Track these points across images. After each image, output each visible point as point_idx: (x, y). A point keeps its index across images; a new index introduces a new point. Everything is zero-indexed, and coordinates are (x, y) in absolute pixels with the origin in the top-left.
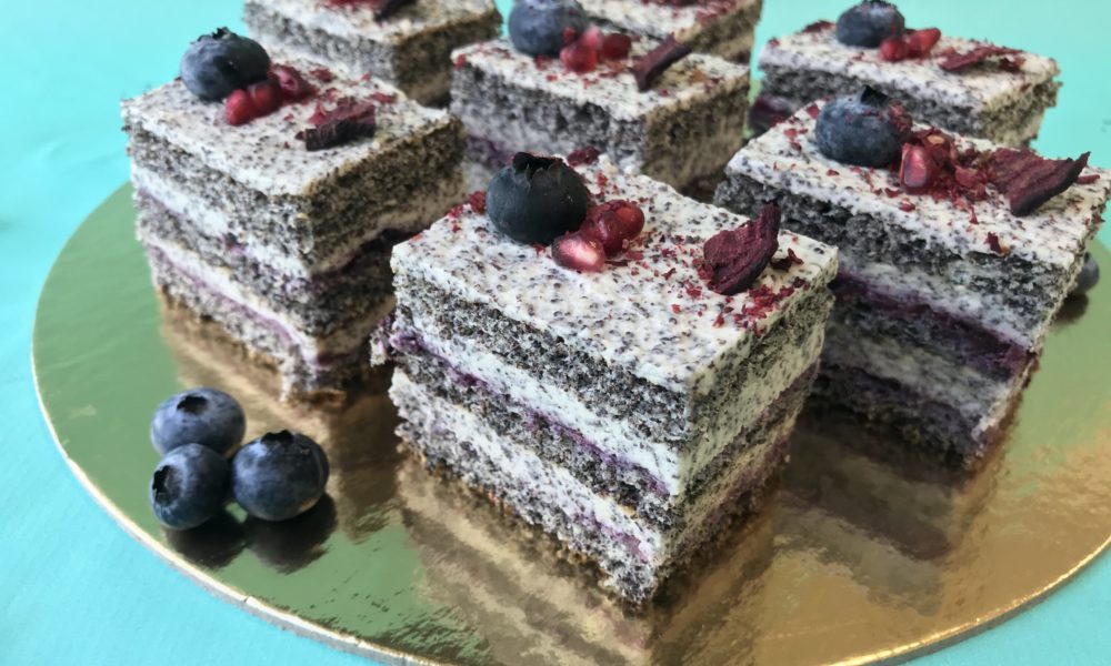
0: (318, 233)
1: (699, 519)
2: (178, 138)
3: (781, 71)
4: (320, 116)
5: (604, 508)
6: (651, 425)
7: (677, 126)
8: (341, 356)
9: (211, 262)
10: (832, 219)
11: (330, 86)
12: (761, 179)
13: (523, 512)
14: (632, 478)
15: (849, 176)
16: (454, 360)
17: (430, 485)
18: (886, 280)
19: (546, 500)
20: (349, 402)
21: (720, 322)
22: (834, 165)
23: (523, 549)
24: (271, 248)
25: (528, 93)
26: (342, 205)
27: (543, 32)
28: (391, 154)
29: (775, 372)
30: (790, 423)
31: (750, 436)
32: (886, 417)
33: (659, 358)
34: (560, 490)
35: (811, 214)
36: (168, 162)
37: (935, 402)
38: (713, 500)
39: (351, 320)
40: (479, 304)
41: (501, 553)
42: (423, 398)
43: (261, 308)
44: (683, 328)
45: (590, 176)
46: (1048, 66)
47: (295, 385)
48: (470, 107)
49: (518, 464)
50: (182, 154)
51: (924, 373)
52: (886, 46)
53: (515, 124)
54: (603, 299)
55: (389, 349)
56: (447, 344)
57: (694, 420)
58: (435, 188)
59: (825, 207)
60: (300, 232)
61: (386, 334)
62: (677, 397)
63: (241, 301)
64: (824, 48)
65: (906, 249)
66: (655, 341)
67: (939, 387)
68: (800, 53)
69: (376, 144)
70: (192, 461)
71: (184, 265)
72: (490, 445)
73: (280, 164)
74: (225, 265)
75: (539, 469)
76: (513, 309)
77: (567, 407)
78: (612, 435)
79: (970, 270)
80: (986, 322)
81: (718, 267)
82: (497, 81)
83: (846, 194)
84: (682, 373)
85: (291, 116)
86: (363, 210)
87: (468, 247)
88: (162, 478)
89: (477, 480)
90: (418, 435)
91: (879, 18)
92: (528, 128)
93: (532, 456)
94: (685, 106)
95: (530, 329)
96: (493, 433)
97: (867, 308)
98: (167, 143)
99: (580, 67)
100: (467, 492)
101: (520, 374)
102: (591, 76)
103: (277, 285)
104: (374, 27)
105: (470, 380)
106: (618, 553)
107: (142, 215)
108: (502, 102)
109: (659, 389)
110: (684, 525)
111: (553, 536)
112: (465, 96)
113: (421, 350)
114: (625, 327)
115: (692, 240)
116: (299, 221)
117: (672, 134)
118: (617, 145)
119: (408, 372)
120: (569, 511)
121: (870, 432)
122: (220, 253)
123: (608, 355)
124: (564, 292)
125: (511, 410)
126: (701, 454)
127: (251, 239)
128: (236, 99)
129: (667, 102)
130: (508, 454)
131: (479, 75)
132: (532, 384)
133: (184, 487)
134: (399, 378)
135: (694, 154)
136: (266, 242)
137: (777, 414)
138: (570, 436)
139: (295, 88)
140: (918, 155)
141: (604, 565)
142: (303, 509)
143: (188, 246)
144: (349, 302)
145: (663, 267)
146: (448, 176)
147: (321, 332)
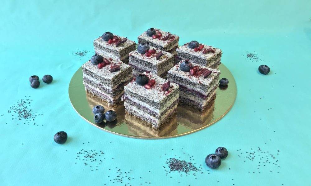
0: (113, 84)
1: (164, 118)
2: (92, 71)
3: (180, 53)
4: (112, 67)
5: (152, 117)
6: (156, 107)
7: (162, 65)
8: (116, 100)
9: (96, 87)
10: (181, 79)
11: (112, 61)
12: (172, 74)
13: (142, 119)
14: (154, 113)
15: (184, 73)
16: (132, 100)
17: (130, 117)
18: (189, 87)
19: (145, 117)
20: (117, 106)
21: (163, 95)
22: (182, 72)
23: (142, 124)
24: (106, 86)
25: (141, 60)
26: (116, 80)
27: (142, 50)
28: (122, 73)
29: (171, 100)
30: (176, 106)
31: (169, 108)
32: (192, 105)
33: (156, 99)
34: (146, 116)
35: (179, 78)
36: (90, 74)
37: (197, 103)
38: (165, 116)
39: (117, 95)
40: (135, 94)
41: (140, 125)
42: (129, 105)
43: (105, 94)
44: (159, 96)
45: (149, 75)
46: (219, 51)
47: (110, 104)
48: (132, 61)
49: (141, 113)
50: (92, 73)
51: (195, 99)
52: (195, 49)
53: (139, 64)
54: (150, 92)
55: (124, 99)
56: (132, 98)
57: (160, 106)
58: (128, 76)
59: (180, 78)
60: (111, 84)
61: (123, 97)
62: (158, 104)
63: (101, 93)
64: (186, 49)
65: (190, 83)
66: (156, 97)
67: (197, 101)
68: (182, 50)
69: (120, 71)
70: (100, 114)
71: (91, 87)
72: (138, 111)
73: (108, 75)
74: (99, 88)
75: (144, 113)
76: (140, 94)
77: (147, 105)
78: (152, 108)
79: (198, 86)
80: (201, 92)
81: (164, 88)
82: (136, 58)
83: (183, 76)
84: (158, 101)
85: (107, 67)
86: (119, 80)
87: (134, 86)
88: (96, 117)
89: (136, 115)
90: (128, 110)
91: (194, 44)
92: (141, 65)
93: (143, 112)
94: (163, 62)
95: (142, 96)
96: (138, 109)
97: (187, 91)
98: (90, 71)
99: (148, 56)
100: (135, 117)
101: (141, 102)
102: (150, 57)
103: (107, 91)
104: (116, 48)
105: (135, 103)
106: (154, 123)
107: (84, 80)
108: (137, 61)
109: (156, 103)
110: (161, 119)
111: (146, 122)
112: (131, 59)
113: (128, 99)
114: (153, 96)
115: (161, 84)
116: (111, 83)
117: (161, 66)
118: (154, 68)
119: (126, 102)
120: (148, 118)
121: (190, 107)
122: (98, 86)
123: (151, 99)
124: (146, 92)
125: (140, 106)
126: (162, 110)
127: (103, 85)
128: (100, 65)
129: (160, 62)
130: (140, 112)
131: (133, 57)
132: (142, 103)
133: (99, 118)
134: (125, 103)
135: (166, 68)
136: (106, 85)
137: (173, 105)
138: (147, 109)
139: (108, 63)
140: (192, 70)
141: (152, 124)
142: (114, 120)
143: (92, 85)
144: (117, 93)
145: (157, 88)
146: (130, 74)
147: (114, 97)
